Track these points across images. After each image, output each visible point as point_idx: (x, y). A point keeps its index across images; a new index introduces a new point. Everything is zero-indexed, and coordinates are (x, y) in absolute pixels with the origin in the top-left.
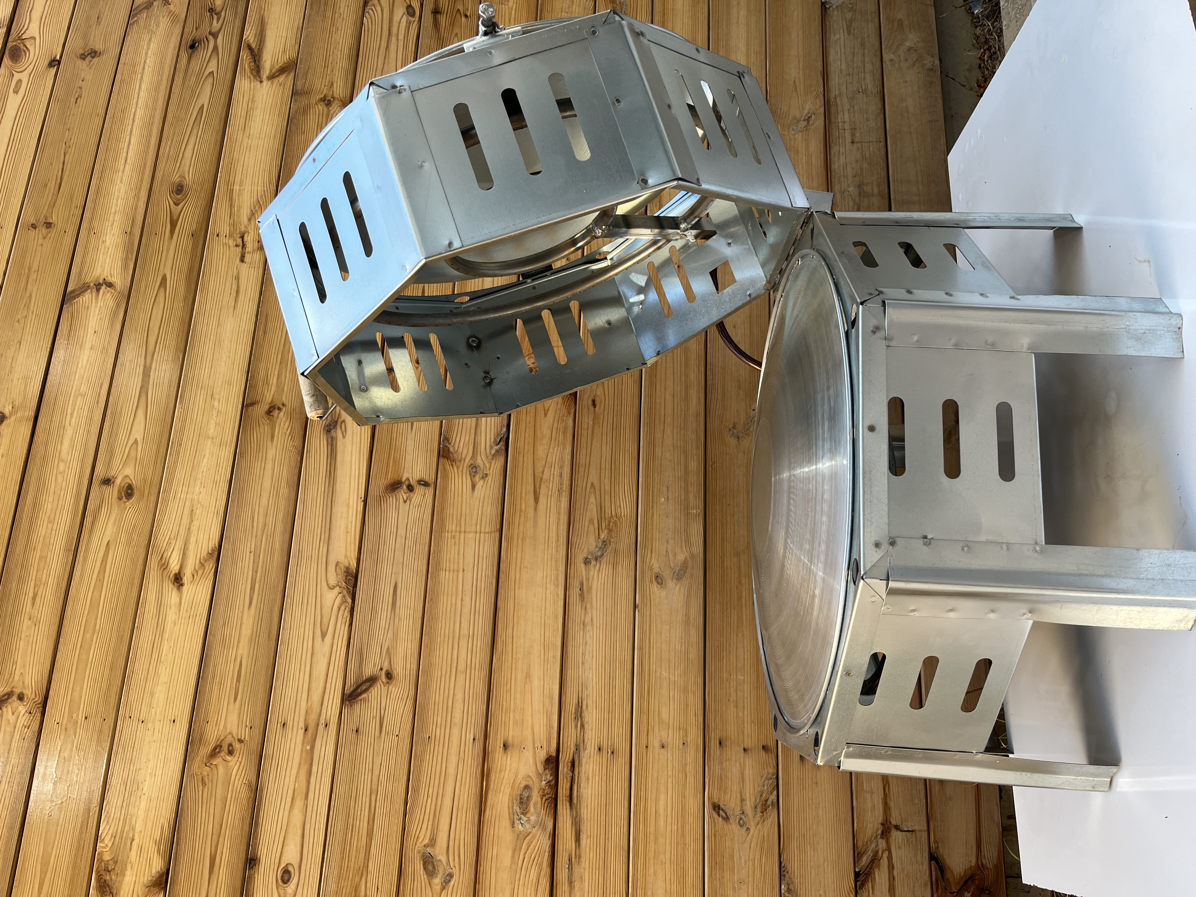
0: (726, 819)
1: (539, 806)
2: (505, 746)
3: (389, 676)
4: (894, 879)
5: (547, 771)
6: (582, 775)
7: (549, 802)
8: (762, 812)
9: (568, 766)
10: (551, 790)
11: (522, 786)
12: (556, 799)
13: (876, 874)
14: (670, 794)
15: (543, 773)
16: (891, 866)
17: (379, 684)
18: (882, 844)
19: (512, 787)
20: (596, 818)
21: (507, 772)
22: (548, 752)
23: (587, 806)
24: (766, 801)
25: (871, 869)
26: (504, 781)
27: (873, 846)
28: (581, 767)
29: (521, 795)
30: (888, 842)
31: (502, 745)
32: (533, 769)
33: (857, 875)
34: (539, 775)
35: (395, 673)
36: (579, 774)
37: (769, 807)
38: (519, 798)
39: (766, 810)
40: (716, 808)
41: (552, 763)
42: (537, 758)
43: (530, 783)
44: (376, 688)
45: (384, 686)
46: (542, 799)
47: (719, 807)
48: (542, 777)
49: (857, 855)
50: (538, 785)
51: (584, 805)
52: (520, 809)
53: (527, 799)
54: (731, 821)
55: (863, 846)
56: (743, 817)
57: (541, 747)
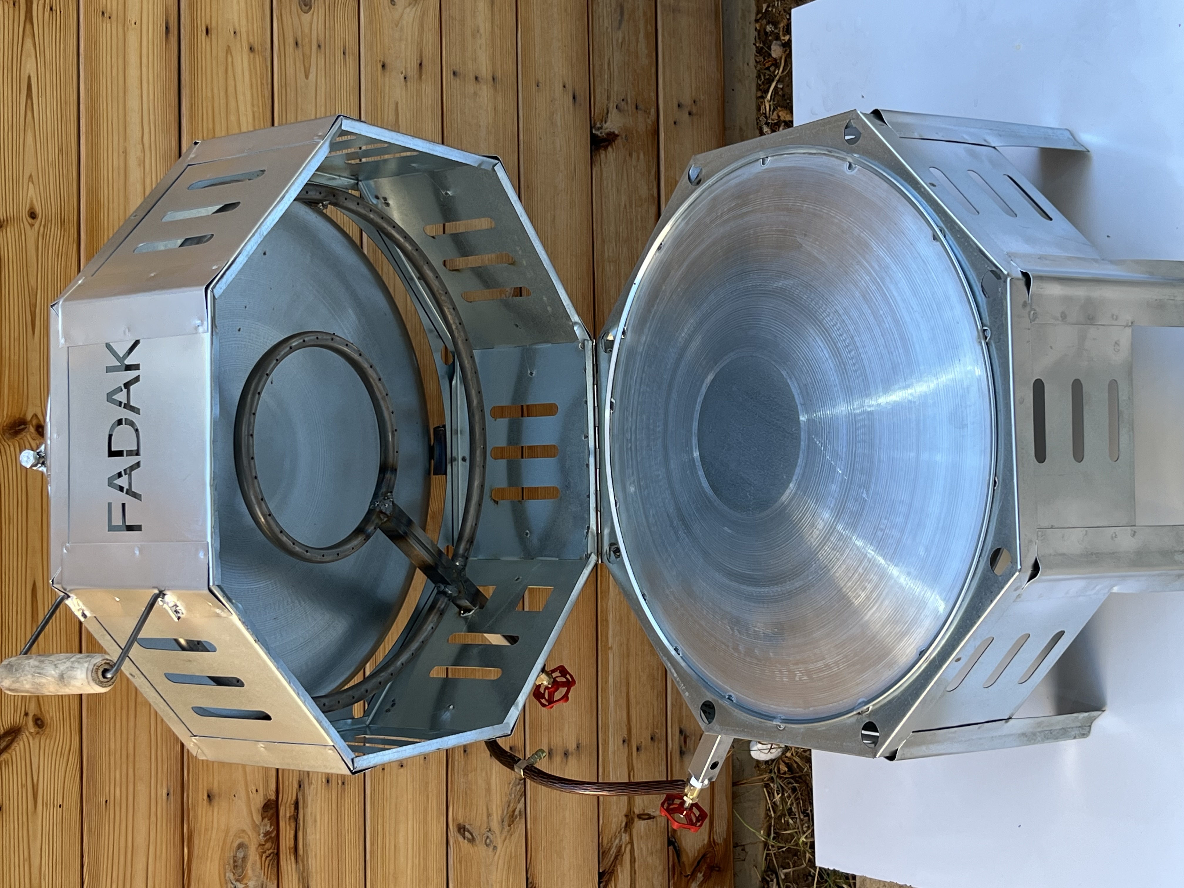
0: (472, 840)
1: (258, 865)
2: (210, 797)
3: (39, 722)
4: (635, 873)
5: (266, 819)
6: (309, 818)
7: (271, 860)
8: (509, 825)
9: (290, 809)
10: (272, 843)
11: (236, 844)
12: (278, 854)
13: (619, 871)
14: (410, 823)
15: (261, 824)
16: (633, 860)
17: (24, 737)
18: (625, 838)
19: (222, 849)
20: (327, 869)
21: (214, 831)
22: (265, 796)
23: (315, 855)
24: (514, 811)
25: (614, 866)
26: (212, 844)
27: (617, 841)
28: (307, 807)
29: (235, 856)
30: (631, 835)
31: (205, 797)
32: (248, 821)
33: (601, 875)
34: (255, 827)
35: (47, 719)
36: (304, 817)
37: (516, 818)
38: (232, 862)
39: (513, 822)
40: (462, 829)
41: (271, 809)
42: (252, 805)
43: (246, 840)
44: (21, 743)
45: (34, 739)
46: (262, 857)
47: (464, 827)
48: (260, 829)
49: (602, 854)
50: (255, 840)
51: (311, 854)
52: (234, 874)
53: (242, 861)
54: (477, 842)
55: (608, 844)
56: (489, 834)
57: (257, 791)
